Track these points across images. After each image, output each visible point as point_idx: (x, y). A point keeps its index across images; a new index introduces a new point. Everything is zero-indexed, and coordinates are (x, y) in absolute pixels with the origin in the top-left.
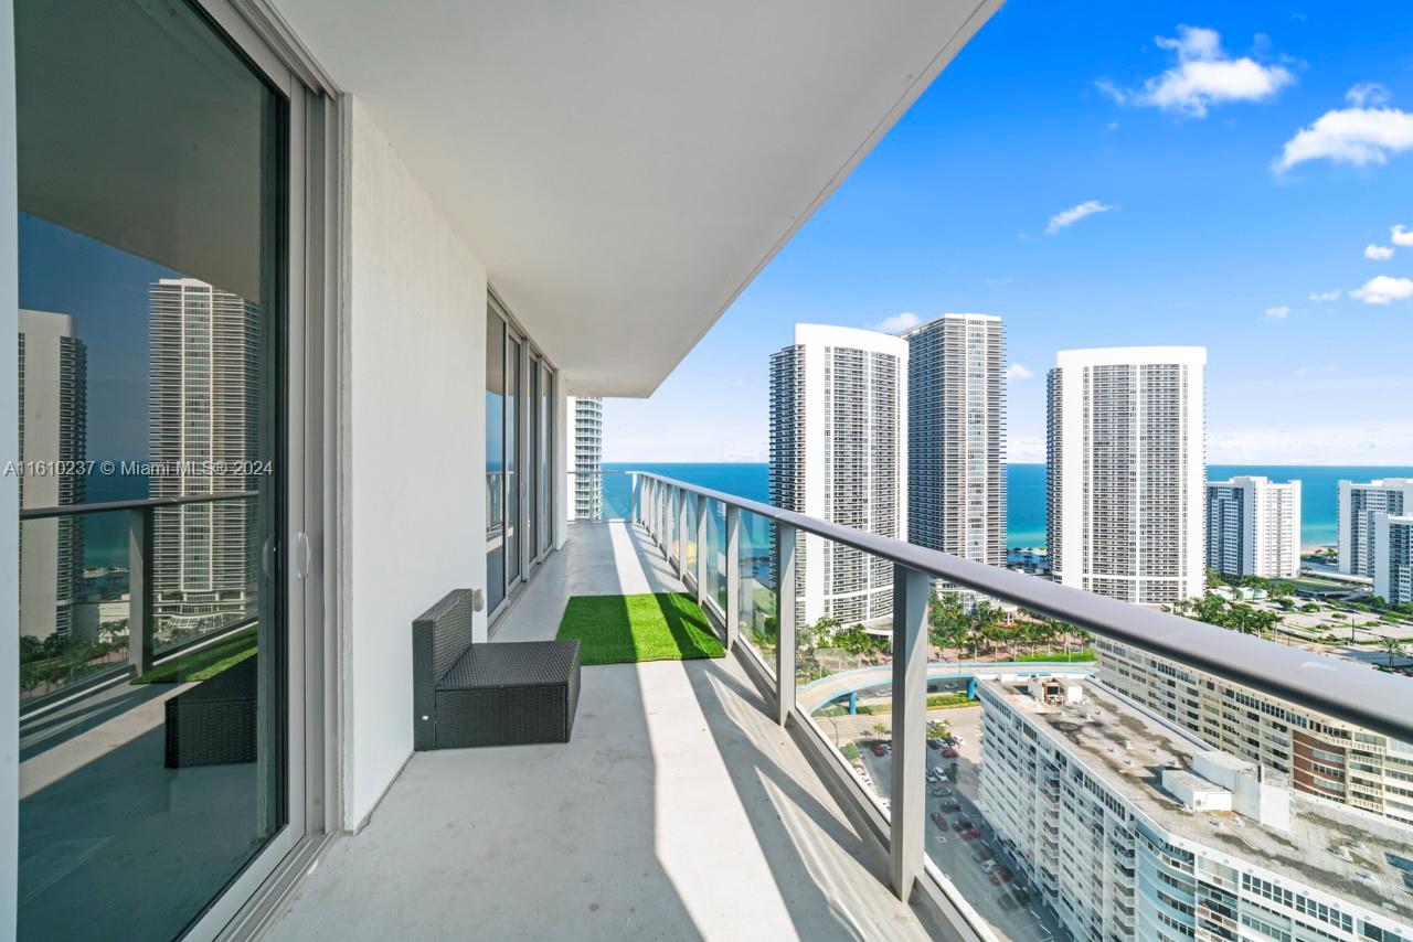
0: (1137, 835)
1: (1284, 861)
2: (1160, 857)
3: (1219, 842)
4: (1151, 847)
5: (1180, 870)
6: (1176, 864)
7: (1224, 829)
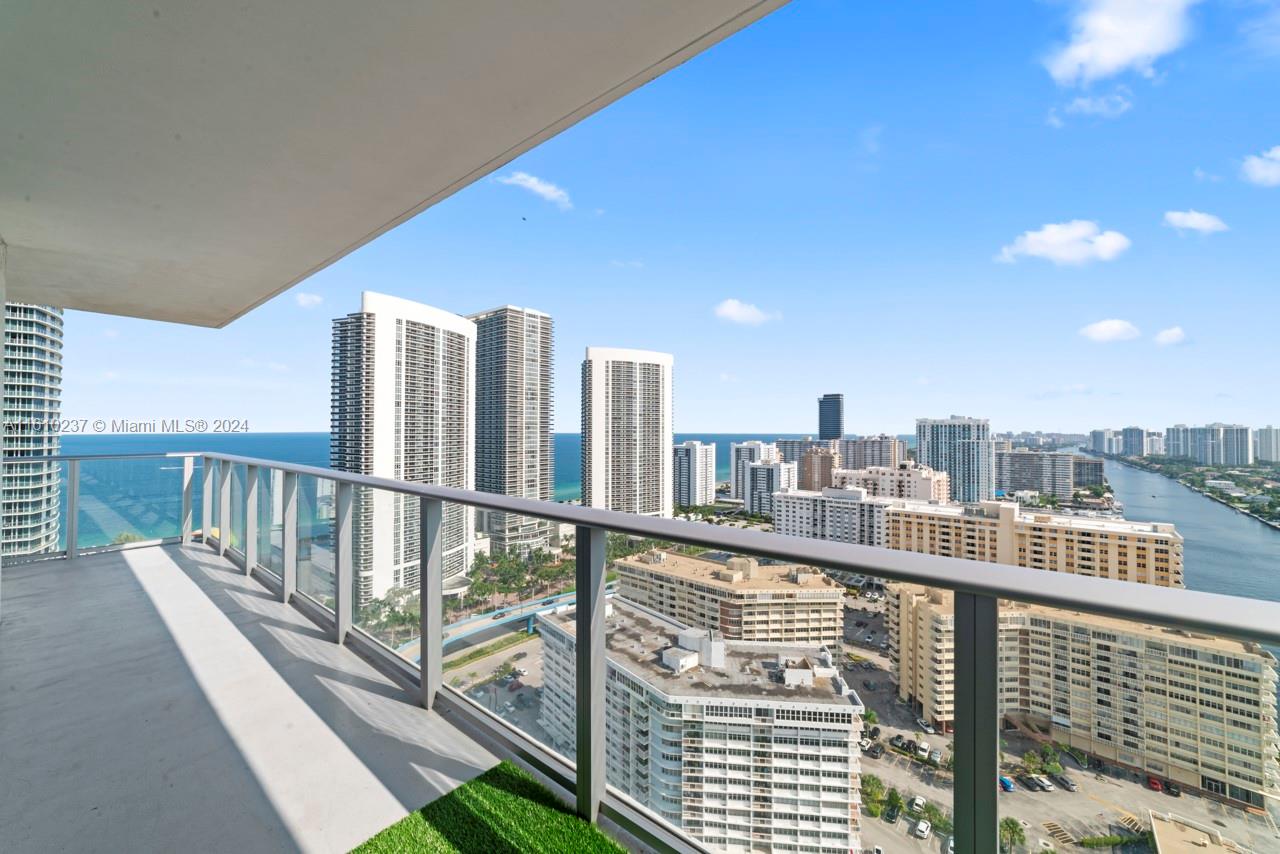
0: (651, 704)
1: (724, 687)
2: (664, 715)
3: (694, 691)
4: (659, 709)
5: (675, 718)
6: (673, 715)
7: (696, 679)
